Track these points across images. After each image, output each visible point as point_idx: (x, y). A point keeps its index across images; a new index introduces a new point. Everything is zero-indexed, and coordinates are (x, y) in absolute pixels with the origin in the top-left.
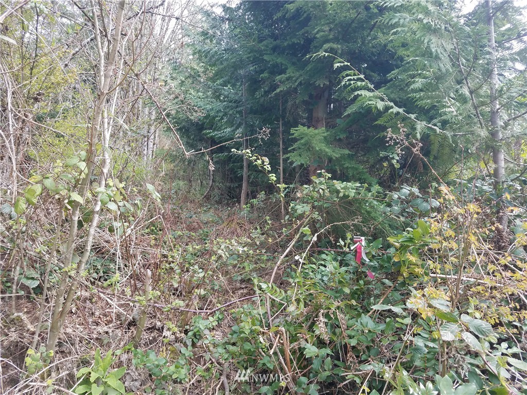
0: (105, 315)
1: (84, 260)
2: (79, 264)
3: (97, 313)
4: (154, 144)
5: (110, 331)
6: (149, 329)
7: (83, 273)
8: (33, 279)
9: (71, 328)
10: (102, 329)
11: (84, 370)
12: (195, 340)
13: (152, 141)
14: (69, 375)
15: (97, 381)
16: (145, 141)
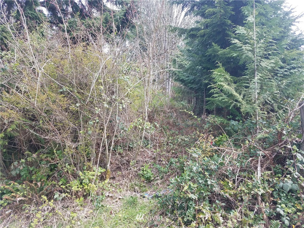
0: (147, 156)
1: (142, 141)
2: (141, 142)
3: (145, 155)
4: (172, 83)
5: (149, 160)
6: (159, 161)
7: (142, 144)
8: (131, 145)
9: (139, 158)
10: (147, 159)
11: (142, 168)
12: (171, 164)
13: (171, 81)
14: (139, 169)
15: (145, 170)
16: (167, 82)
